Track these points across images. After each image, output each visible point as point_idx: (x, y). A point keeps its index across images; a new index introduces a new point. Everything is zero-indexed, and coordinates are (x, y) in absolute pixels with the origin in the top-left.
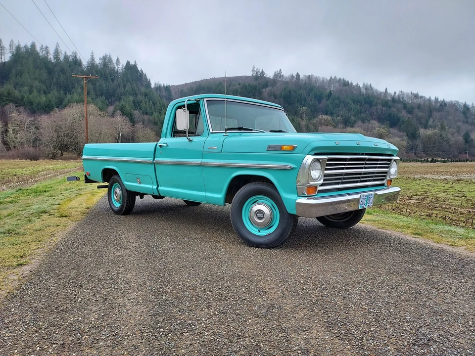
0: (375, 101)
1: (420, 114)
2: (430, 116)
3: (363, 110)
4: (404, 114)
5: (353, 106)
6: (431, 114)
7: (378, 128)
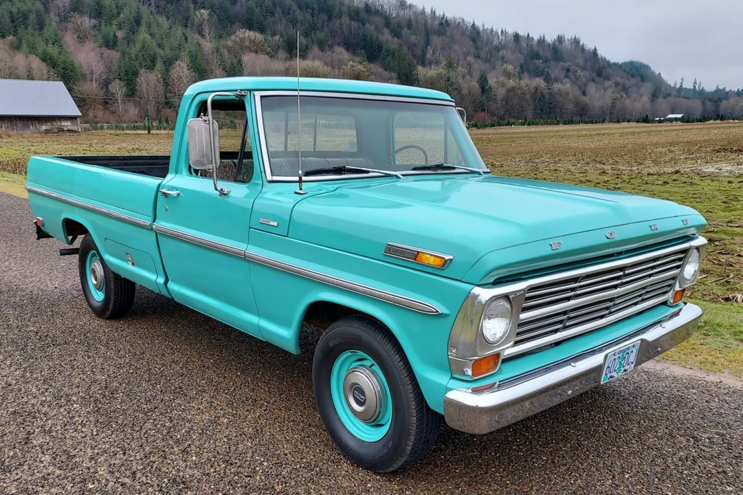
0: (337, 8)
1: (413, 38)
2: (427, 43)
3: (319, 25)
4: (386, 36)
5: (299, 14)
6: (428, 40)
7: (351, 63)
